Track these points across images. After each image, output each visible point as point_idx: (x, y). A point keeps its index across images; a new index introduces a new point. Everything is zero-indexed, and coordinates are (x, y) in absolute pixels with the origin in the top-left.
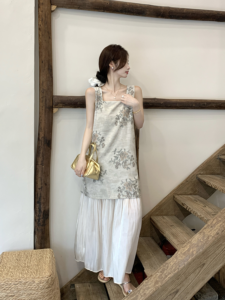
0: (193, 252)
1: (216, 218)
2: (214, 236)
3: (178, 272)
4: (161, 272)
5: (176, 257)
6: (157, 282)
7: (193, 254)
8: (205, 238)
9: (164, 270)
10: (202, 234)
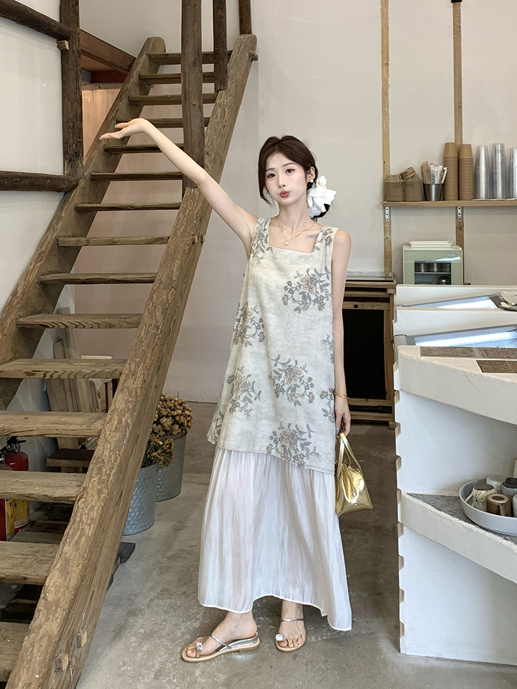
0: (126, 421)
1: (132, 360)
2: (142, 387)
3: (121, 460)
4: (98, 474)
5: (107, 441)
6: (100, 492)
7: (128, 425)
8: (133, 394)
9: (100, 469)
10: (125, 390)
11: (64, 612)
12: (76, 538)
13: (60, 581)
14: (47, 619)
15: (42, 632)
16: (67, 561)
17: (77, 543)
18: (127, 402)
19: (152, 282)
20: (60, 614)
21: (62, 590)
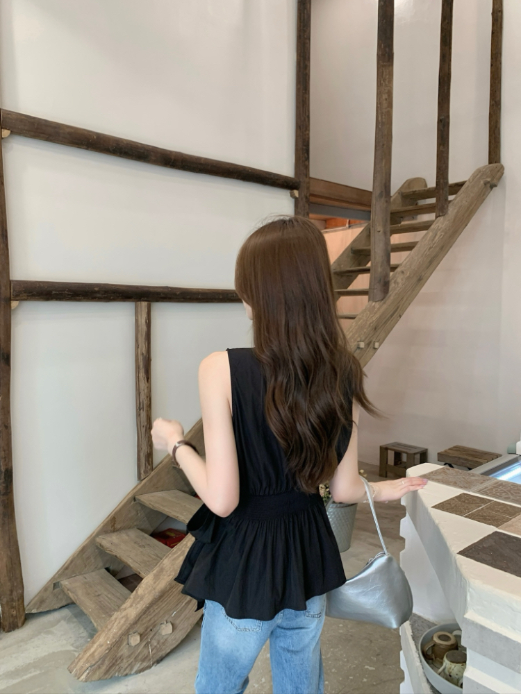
11: (144, 606)
12: (175, 556)
13: (151, 582)
14: (131, 606)
15: (124, 613)
16: (162, 570)
17: (175, 559)
20: (141, 606)
21: (150, 589)
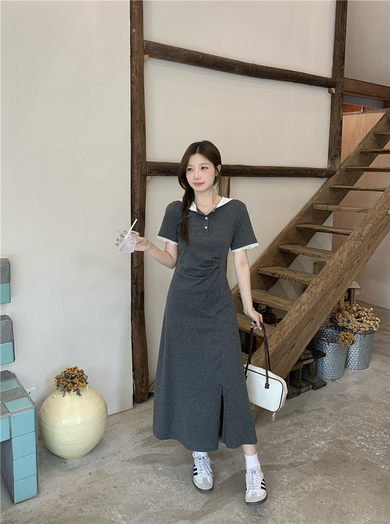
0: (304, 309)
1: (319, 277)
2: (320, 293)
3: (294, 327)
4: (279, 330)
5: (290, 315)
6: (277, 339)
7: (304, 310)
8: (313, 295)
9: (281, 328)
10: (309, 292)
18: (308, 298)
19: (349, 235)
